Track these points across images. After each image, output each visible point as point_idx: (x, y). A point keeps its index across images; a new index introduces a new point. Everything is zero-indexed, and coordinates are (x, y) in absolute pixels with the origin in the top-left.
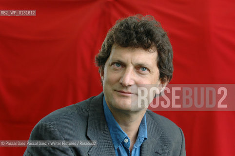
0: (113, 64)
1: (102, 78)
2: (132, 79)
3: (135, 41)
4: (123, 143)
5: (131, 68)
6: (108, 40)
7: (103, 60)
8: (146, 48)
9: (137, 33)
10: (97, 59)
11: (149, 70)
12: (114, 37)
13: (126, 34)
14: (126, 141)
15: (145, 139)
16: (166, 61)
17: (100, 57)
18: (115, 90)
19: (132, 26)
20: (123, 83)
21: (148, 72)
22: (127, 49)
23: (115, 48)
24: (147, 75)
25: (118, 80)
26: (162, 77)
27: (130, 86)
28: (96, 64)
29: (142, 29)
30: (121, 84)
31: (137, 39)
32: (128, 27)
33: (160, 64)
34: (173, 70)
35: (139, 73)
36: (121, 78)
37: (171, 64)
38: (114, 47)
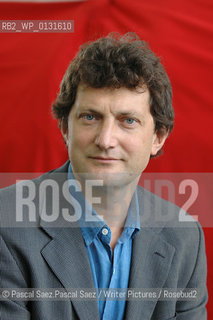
0: (81, 116)
1: (65, 136)
2: (113, 137)
3: (115, 78)
4: (100, 236)
5: (111, 120)
6: (70, 78)
7: (64, 110)
8: (132, 86)
9: (116, 65)
10: (56, 108)
11: (139, 121)
12: (80, 73)
13: (98, 68)
14: (105, 232)
15: (137, 230)
16: (163, 104)
17: (59, 104)
18: (90, 157)
19: (108, 55)
20: (102, 144)
21: (137, 124)
22: (102, 91)
23: (84, 90)
24: (136, 130)
25: (93, 141)
26: (158, 128)
27: (112, 147)
28: (54, 115)
29: (123, 59)
30: (98, 146)
31: (118, 76)
32: (101, 56)
33: (155, 109)
34: (173, 115)
35: (123, 127)
36: (97, 136)
37: (171, 107)
38: (81, 88)
